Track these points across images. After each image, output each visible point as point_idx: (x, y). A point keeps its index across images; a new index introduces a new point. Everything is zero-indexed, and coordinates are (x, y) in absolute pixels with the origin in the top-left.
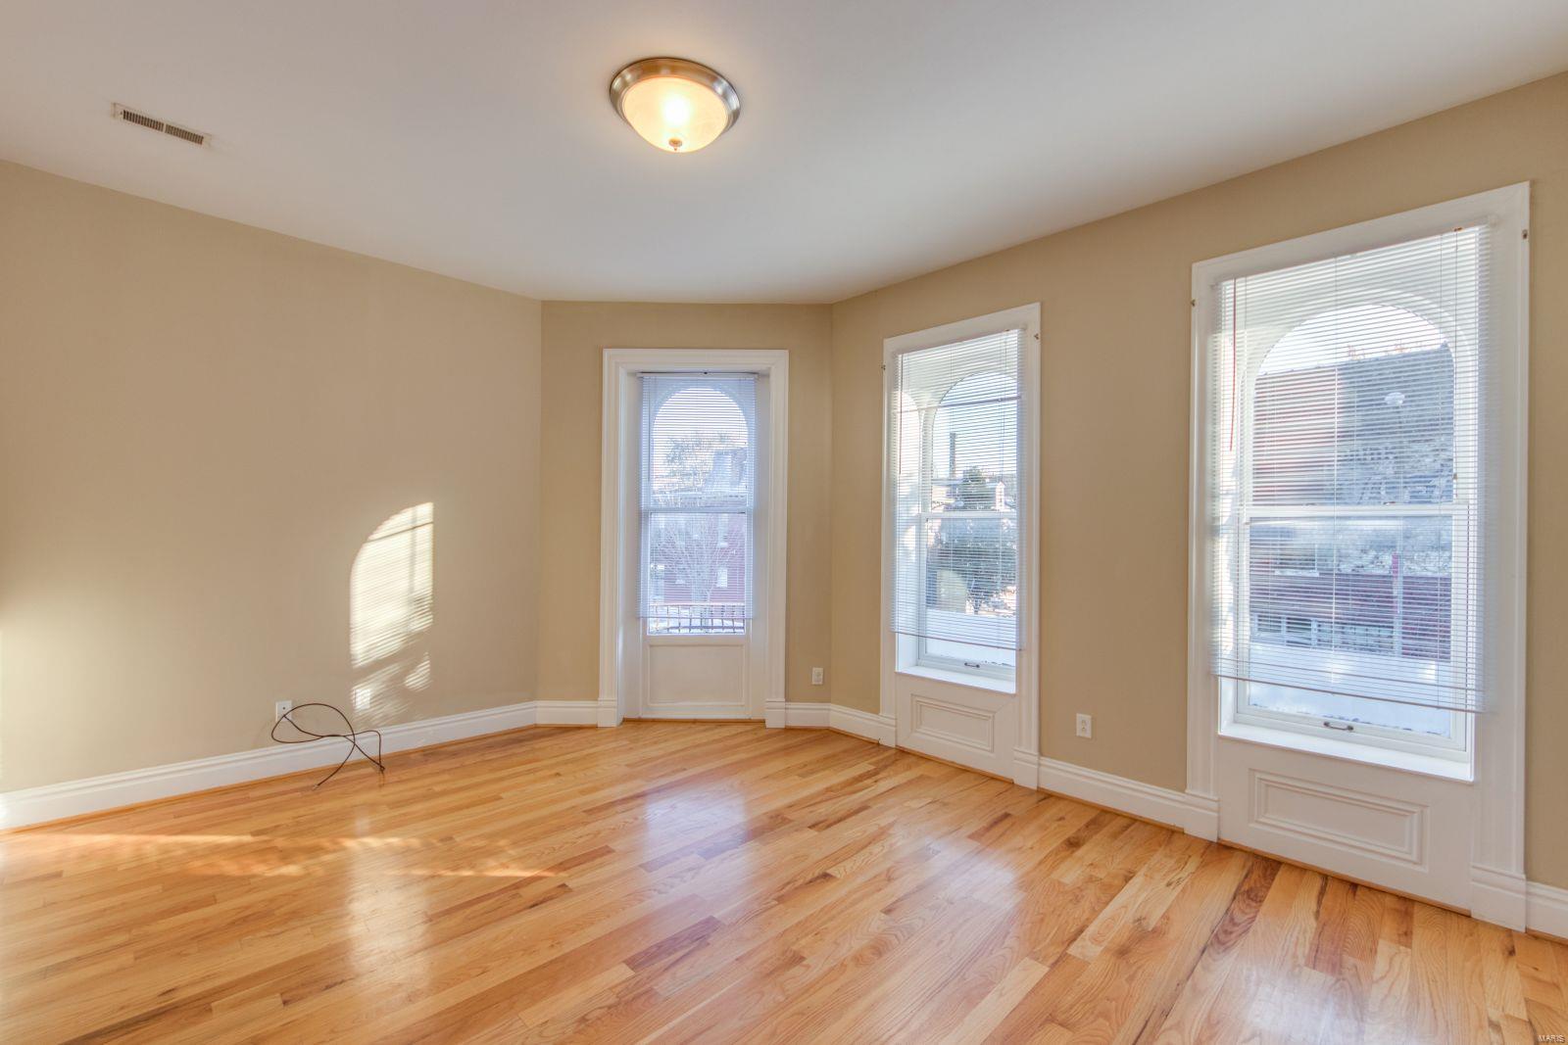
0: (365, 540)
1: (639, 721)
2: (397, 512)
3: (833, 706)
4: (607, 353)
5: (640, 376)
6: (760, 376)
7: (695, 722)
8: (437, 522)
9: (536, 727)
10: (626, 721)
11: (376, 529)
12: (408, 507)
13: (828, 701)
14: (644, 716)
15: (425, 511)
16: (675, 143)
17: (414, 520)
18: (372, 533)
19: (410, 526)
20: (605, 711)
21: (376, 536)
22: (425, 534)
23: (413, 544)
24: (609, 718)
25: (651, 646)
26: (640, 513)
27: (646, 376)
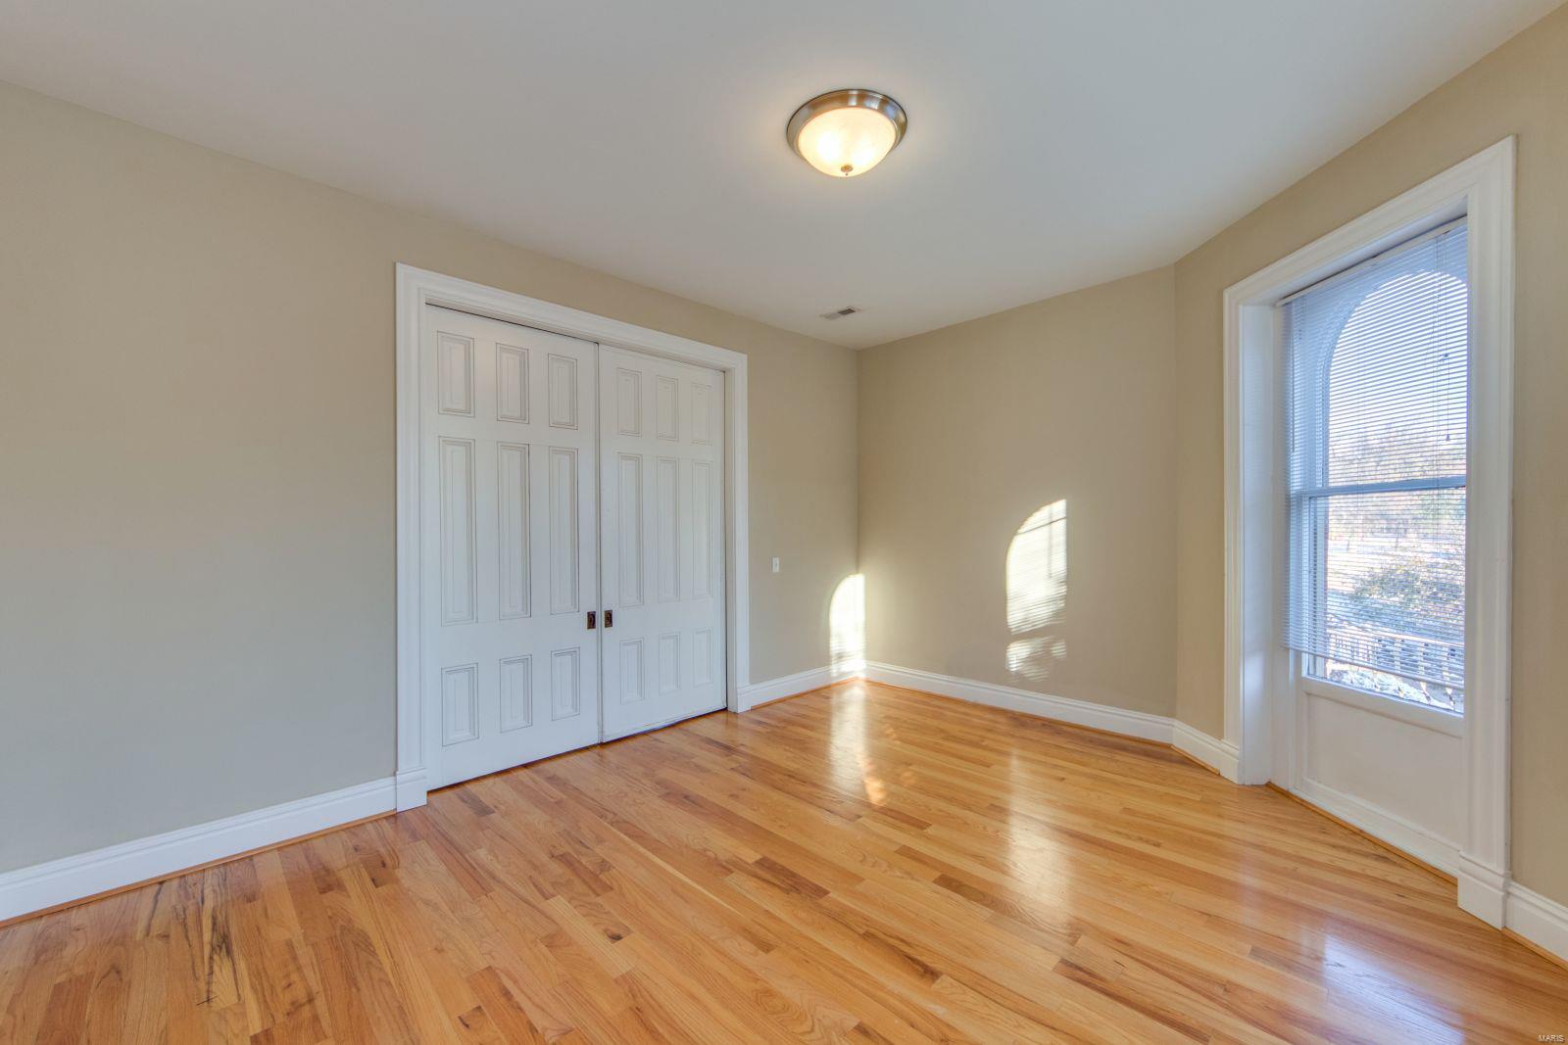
0: (1015, 533)
2: (1037, 510)
8: (1070, 517)
9: (1168, 747)
10: (1266, 785)
11: (1022, 524)
12: (1047, 504)
14: (1293, 791)
15: (1059, 508)
16: (847, 168)
17: (1051, 516)
18: (1019, 528)
19: (1047, 522)
21: (1020, 531)
22: (1060, 528)
23: (1051, 537)
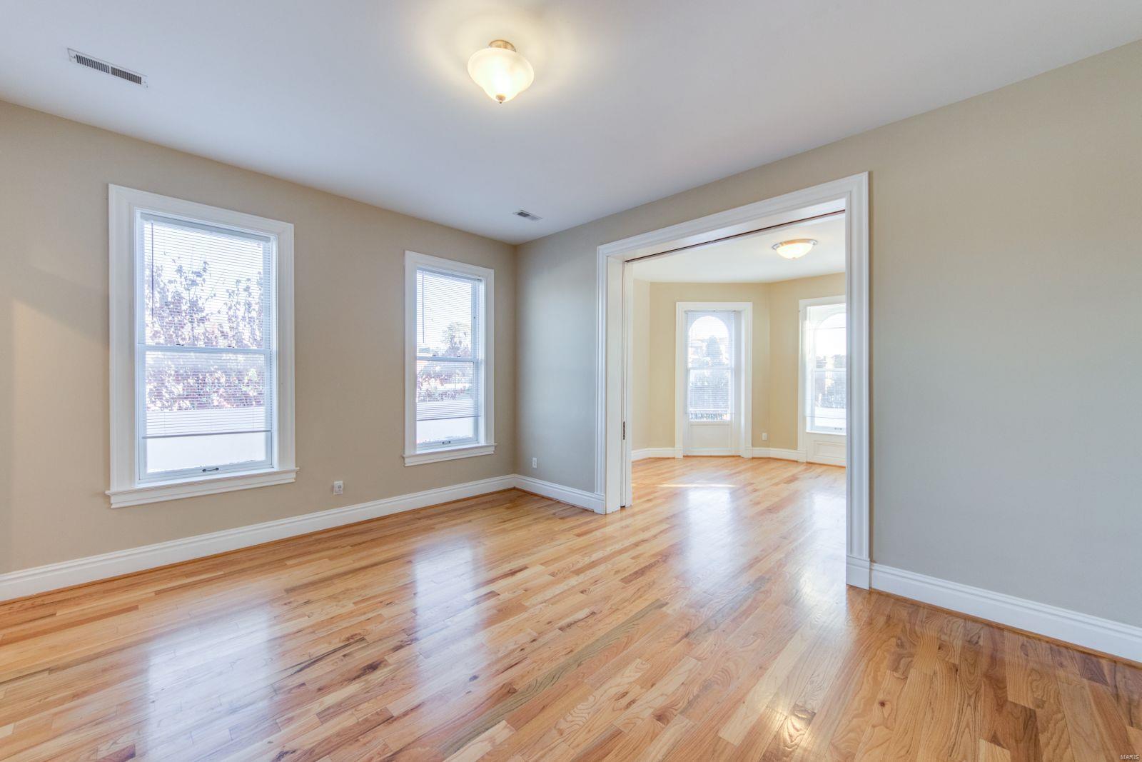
1: (687, 456)
3: (771, 449)
4: (677, 303)
5: (686, 312)
6: (737, 313)
7: (711, 456)
10: (684, 456)
13: (768, 446)
14: (689, 454)
20: (678, 451)
24: (679, 455)
25: (691, 425)
26: (687, 369)
27: (689, 313)
